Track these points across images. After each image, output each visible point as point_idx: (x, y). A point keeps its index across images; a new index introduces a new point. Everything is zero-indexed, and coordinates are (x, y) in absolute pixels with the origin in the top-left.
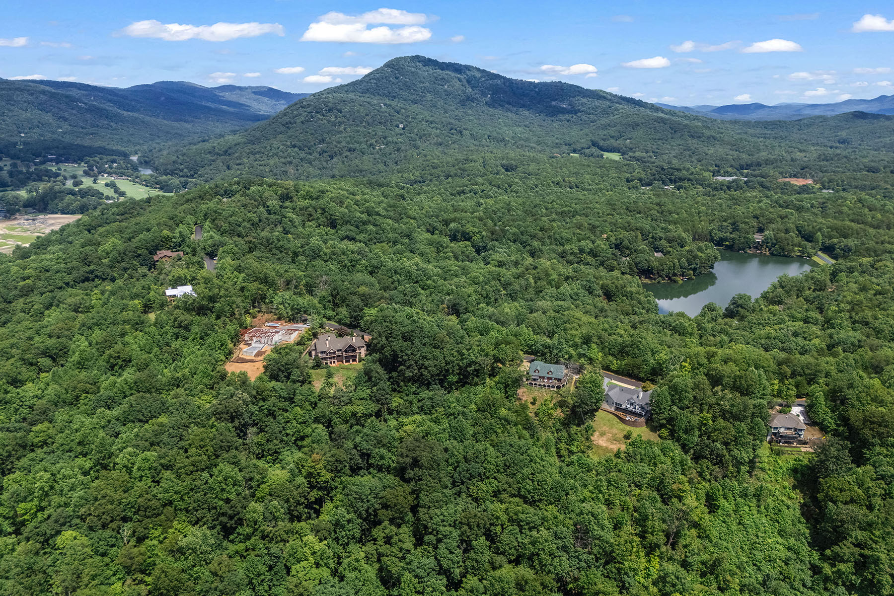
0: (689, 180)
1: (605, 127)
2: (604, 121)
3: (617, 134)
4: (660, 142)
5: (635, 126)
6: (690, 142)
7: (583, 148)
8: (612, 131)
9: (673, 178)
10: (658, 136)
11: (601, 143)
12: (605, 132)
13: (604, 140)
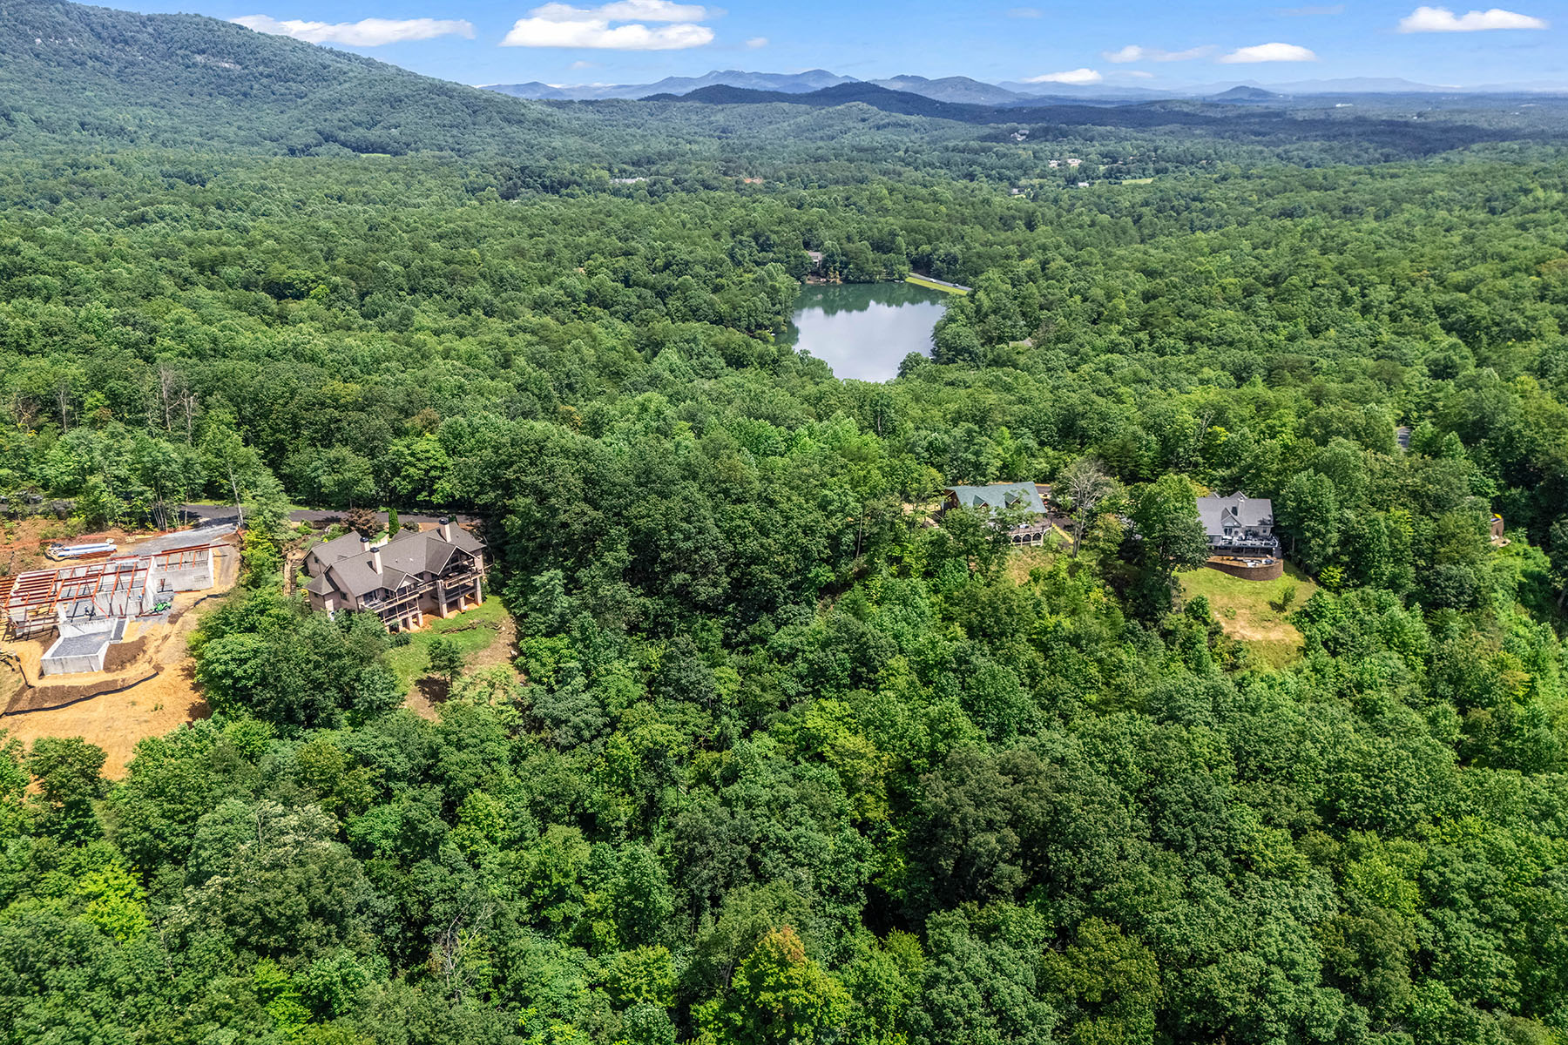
0: (579, 185)
1: (334, 105)
2: (323, 93)
3: (364, 118)
4: (455, 131)
5: (395, 102)
6: (508, 129)
7: (308, 146)
8: (353, 112)
9: (548, 182)
10: (448, 119)
11: (342, 135)
12: (339, 115)
13: (344, 129)
